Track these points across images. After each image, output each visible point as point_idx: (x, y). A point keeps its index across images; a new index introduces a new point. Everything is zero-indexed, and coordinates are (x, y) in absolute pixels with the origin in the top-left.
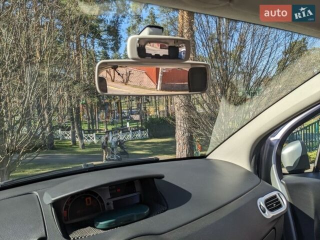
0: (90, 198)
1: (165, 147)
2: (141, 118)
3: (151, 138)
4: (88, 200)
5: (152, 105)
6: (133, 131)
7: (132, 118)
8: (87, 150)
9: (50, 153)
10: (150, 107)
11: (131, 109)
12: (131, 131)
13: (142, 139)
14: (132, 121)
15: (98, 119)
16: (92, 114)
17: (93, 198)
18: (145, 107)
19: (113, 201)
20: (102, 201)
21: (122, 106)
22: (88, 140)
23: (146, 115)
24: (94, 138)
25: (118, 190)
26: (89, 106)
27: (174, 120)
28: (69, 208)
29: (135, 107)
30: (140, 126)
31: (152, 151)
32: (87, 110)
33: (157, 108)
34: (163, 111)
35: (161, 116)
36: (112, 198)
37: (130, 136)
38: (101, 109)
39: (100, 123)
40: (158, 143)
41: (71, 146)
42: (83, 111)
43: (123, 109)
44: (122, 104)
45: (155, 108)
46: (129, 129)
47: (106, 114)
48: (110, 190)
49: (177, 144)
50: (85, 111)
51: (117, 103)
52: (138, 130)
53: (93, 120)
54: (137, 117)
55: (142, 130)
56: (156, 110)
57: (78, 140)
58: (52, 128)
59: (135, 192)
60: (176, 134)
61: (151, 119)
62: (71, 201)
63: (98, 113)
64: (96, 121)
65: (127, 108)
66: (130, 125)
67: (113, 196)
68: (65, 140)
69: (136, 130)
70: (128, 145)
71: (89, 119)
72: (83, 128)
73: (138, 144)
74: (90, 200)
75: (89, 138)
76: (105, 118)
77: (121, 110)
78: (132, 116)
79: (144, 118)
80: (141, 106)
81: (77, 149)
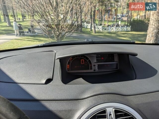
0: (83, 60)
1: (139, 37)
2: (128, 19)
3: (131, 31)
4: (82, 61)
5: (136, 12)
6: (122, 26)
7: (122, 19)
8: (97, 34)
9: (80, 33)
10: (135, 13)
11: (123, 14)
12: (121, 26)
13: (126, 31)
14: (122, 21)
15: (104, 18)
16: (101, 16)
17: (85, 61)
18: (131, 13)
19: (98, 65)
20: (91, 63)
21: (118, 12)
22: (98, 29)
23: (131, 18)
24: (101, 28)
25: (102, 58)
26: (100, 11)
27: (149, 21)
28: (71, 63)
29: (125, 12)
30: (126, 24)
31: (131, 39)
32: (99, 13)
33: (139, 14)
34: (142, 16)
35: (141, 19)
36: (97, 62)
37: (120, 29)
38: (106, 13)
39: (105, 21)
40: (136, 34)
41: (89, 32)
42: (97, 14)
43: (118, 13)
44: (118, 11)
45: (137, 14)
46: (120, 25)
47: (108, 16)
48: (97, 57)
49: (148, 36)
50: (98, 14)
51: (115, 10)
52: (125, 26)
53: (101, 19)
54: (125, 19)
55: (127, 26)
56: (138, 15)
57: (93, 28)
58: (82, 22)
59: (114, 61)
60: (148, 30)
61: (134, 20)
62: (72, 60)
63: (105, 15)
64: (103, 20)
65: (120, 13)
66: (121, 23)
67: (98, 61)
68: (87, 28)
69: (123, 26)
70: (118, 34)
71: (99, 18)
72: (96, 23)
73: (124, 34)
74: (84, 61)
75: (98, 28)
76: (108, 18)
77: (117, 14)
78: (123, 18)
79: (129, 19)
80: (129, 12)
81: (92, 33)
